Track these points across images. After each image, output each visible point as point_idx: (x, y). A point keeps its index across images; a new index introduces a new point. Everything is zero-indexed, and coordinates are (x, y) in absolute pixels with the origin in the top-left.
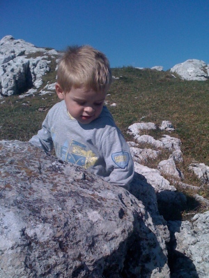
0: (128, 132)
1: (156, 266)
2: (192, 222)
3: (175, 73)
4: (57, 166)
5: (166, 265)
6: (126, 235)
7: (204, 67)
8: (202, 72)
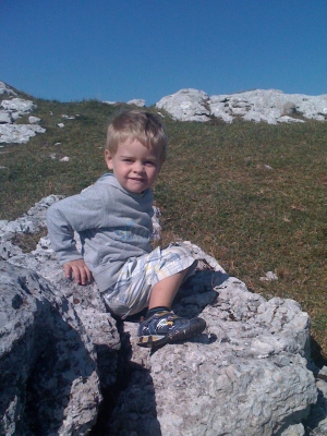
1: (77, 374)
3: (162, 110)
5: (94, 373)
6: (22, 330)
7: (205, 101)
8: (203, 108)
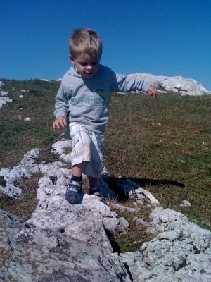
0: (52, 151)
2: (142, 251)
4: (26, 235)
